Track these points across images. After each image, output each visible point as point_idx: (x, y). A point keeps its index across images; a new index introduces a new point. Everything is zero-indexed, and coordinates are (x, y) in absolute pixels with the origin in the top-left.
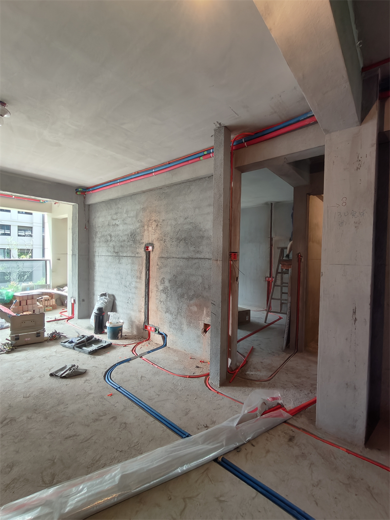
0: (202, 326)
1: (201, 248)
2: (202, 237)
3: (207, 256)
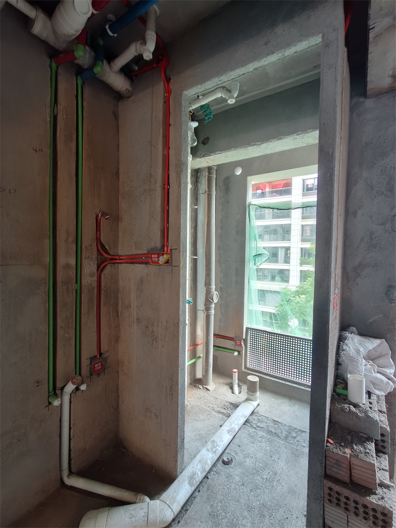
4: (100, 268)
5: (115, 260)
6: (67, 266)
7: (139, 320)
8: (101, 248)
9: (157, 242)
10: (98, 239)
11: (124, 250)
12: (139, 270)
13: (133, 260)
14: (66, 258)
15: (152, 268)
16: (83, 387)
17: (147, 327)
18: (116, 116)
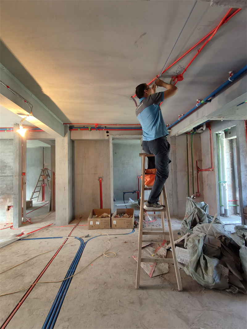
0: (7, 208)
1: (5, 171)
2: (6, 166)
3: (9, 175)
4: (198, 172)
5: (201, 170)
6: (191, 172)
7: (207, 185)
8: (198, 168)
9: (211, 166)
10: (197, 166)
11: (203, 168)
12: (207, 172)
13: (206, 170)
14: (190, 170)
15: (210, 172)
16: (195, 197)
17: (209, 186)
18: (200, 137)
